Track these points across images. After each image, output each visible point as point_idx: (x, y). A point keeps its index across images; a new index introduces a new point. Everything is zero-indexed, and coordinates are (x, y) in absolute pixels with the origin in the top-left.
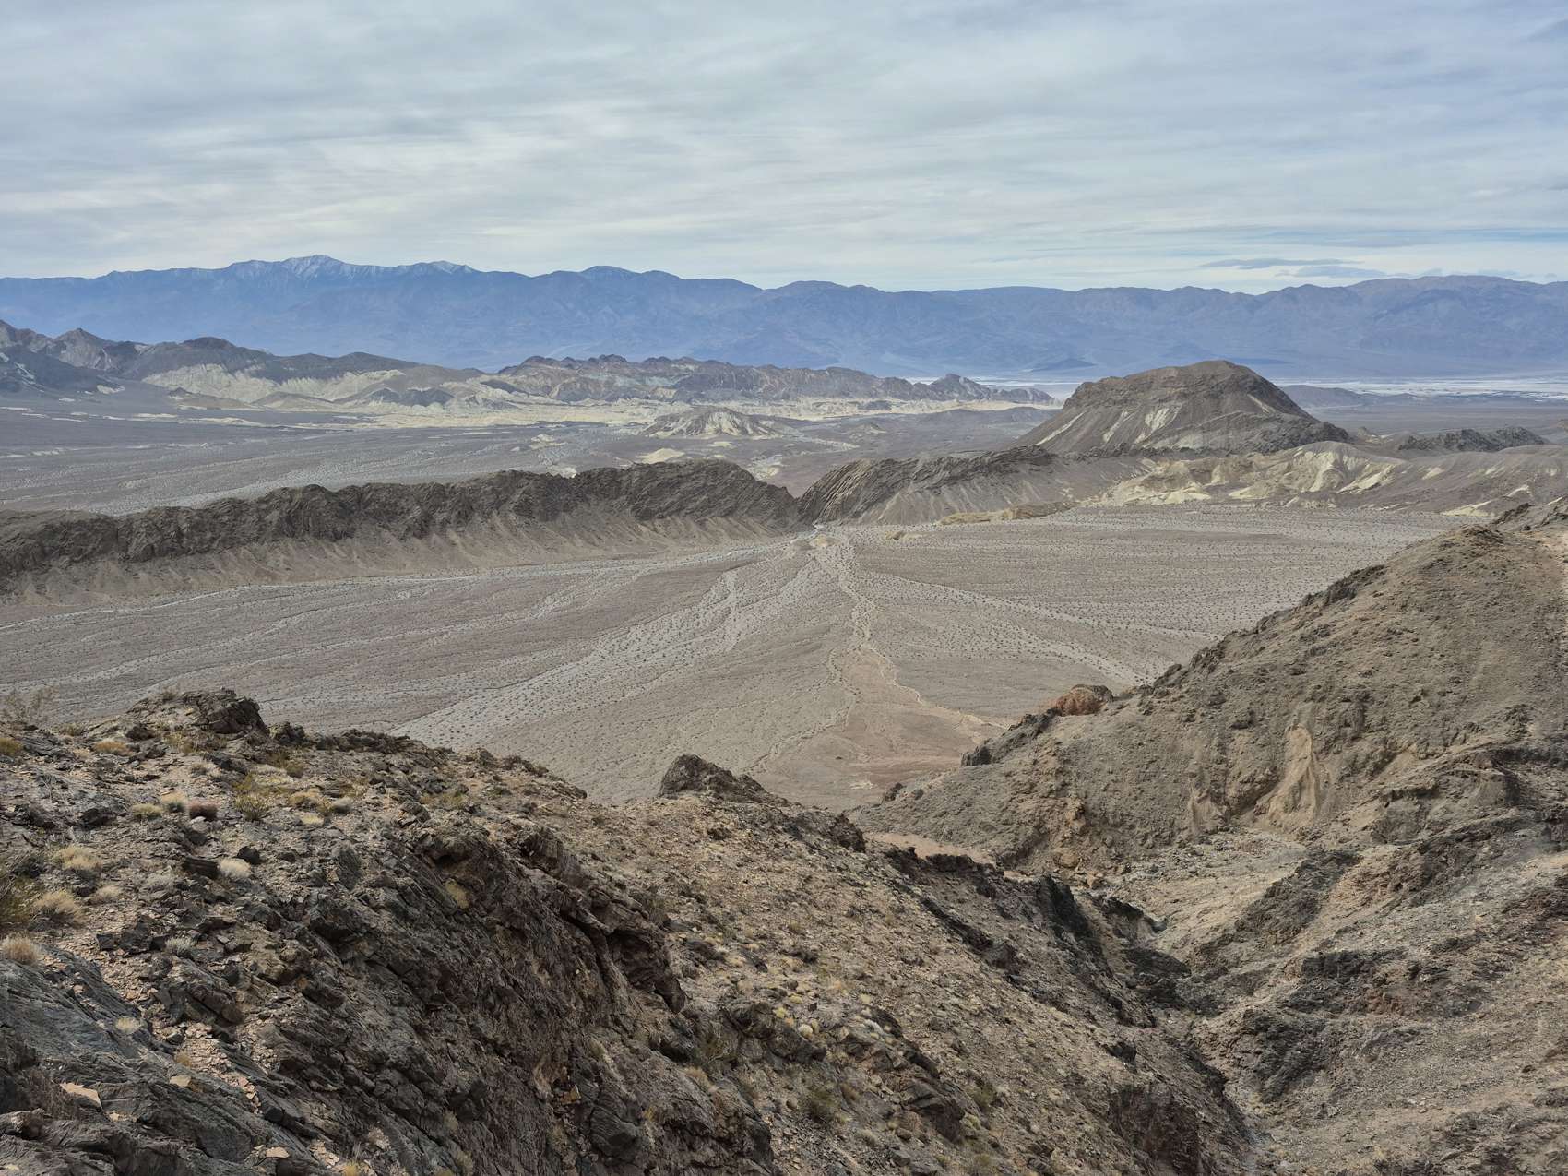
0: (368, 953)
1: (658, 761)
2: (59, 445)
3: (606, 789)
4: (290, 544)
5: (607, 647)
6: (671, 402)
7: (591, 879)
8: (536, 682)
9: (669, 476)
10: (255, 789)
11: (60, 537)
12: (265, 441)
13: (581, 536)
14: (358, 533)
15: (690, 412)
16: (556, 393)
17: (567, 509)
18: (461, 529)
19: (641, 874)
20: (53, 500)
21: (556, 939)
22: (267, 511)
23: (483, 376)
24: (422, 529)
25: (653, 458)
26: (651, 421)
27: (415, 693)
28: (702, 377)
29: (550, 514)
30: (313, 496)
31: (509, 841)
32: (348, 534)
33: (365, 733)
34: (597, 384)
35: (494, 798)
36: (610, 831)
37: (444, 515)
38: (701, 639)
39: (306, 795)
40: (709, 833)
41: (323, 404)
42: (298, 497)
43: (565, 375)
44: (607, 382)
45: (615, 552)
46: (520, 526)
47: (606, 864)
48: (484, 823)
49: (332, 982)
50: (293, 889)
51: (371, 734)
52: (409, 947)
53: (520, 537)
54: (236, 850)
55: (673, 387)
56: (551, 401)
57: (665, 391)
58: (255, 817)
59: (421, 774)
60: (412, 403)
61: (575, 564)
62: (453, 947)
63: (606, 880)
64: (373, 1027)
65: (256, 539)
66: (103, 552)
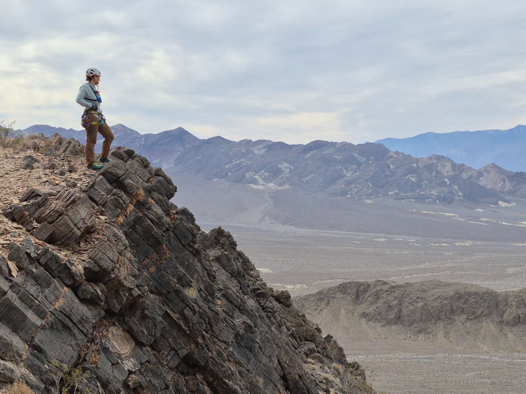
2: (469, 239)
11: (463, 301)
20: (462, 276)
66: (486, 315)
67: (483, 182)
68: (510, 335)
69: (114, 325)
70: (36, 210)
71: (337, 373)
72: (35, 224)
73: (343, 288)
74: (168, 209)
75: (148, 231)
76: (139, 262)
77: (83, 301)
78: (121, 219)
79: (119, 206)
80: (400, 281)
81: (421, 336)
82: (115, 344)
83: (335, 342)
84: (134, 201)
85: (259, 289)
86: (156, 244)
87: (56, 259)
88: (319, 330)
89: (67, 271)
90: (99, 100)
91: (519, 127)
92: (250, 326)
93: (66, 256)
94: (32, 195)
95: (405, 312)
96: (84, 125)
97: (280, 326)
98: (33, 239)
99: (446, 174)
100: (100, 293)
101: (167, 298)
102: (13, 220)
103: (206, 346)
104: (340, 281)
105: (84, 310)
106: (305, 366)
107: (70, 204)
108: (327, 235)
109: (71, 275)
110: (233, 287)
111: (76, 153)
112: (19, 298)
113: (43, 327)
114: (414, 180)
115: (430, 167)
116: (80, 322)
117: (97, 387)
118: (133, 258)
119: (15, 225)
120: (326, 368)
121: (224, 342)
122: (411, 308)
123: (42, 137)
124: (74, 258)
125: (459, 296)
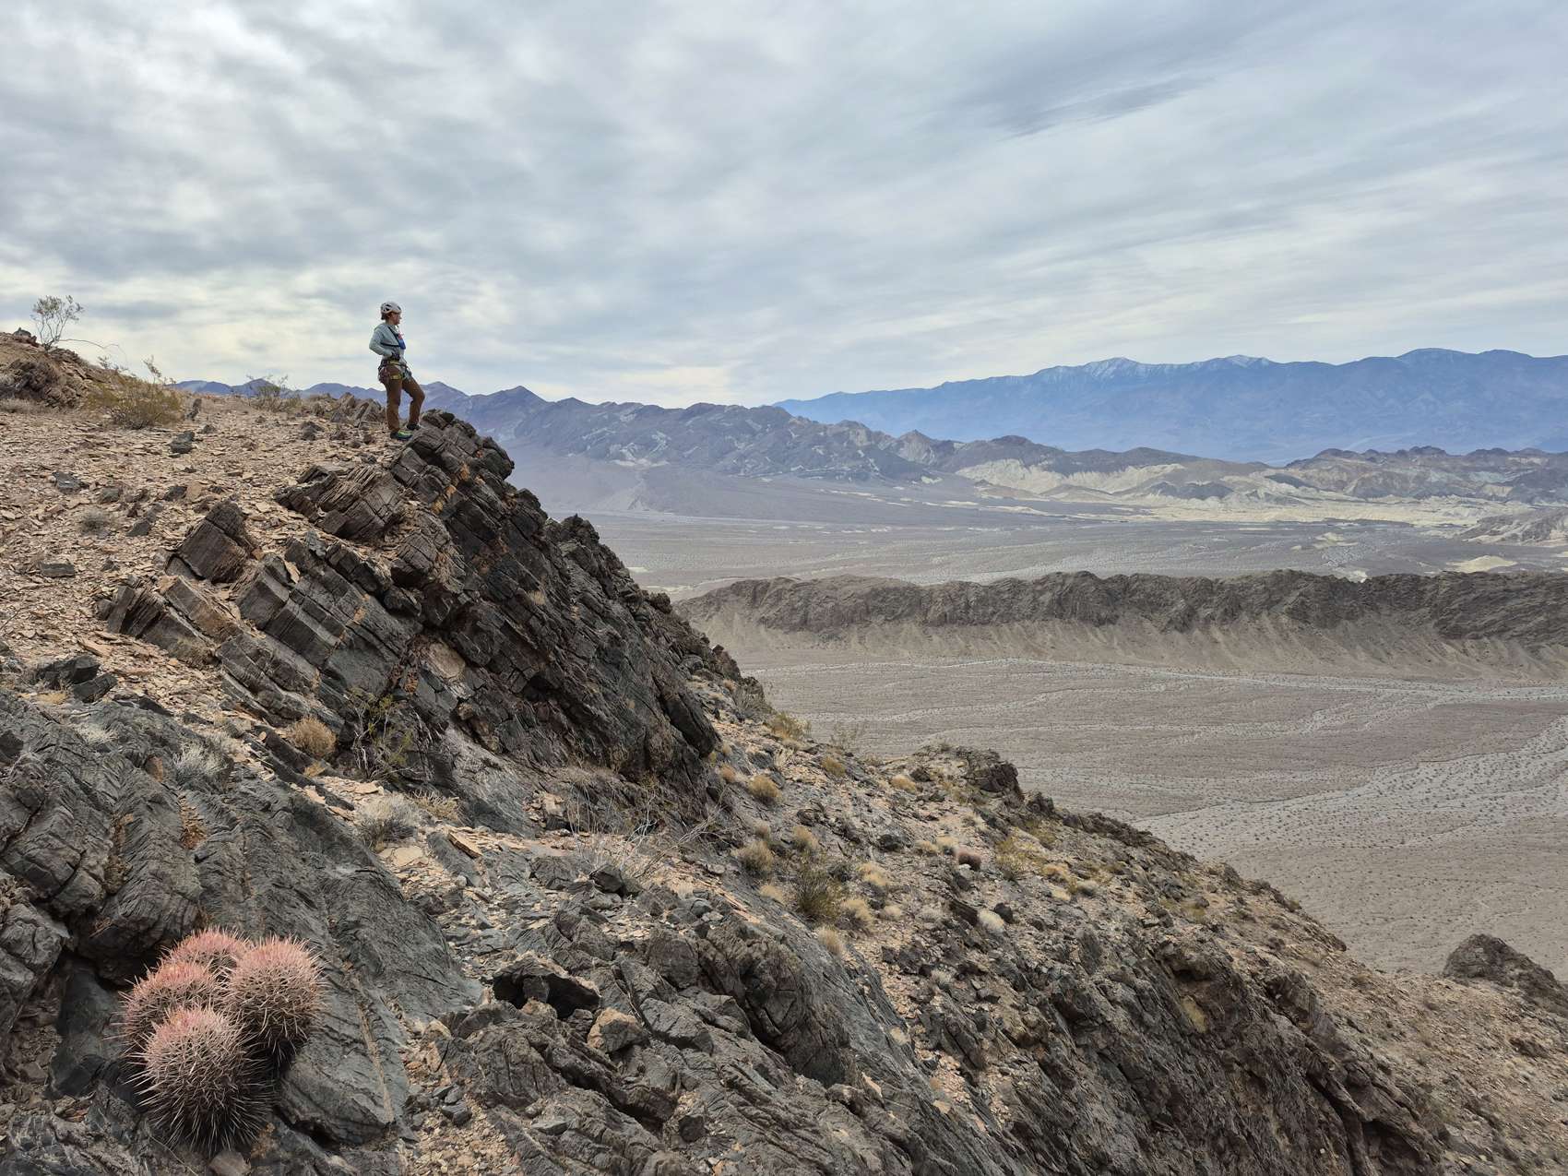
0: (1102, 1046)
1: (1444, 932)
2: (888, 524)
3: (1370, 946)
4: (1057, 624)
5: (1385, 781)
6: (1504, 501)
7: (1349, 1049)
8: (1294, 805)
9: (1490, 589)
10: (1013, 851)
11: (880, 599)
12: (1047, 528)
13: (1366, 649)
14: (1121, 620)
15: (1530, 513)
16: (1351, 489)
17: (1351, 616)
18: (1225, 627)
19: (1409, 1062)
20: (879, 569)
21: (1301, 1103)
22: (1041, 593)
23: (1269, 470)
24: (1184, 624)
25: (1470, 566)
26: (1472, 522)
27: (1160, 789)
28: (1551, 472)
29: (1330, 619)
30: (1085, 580)
31: (1253, 975)
32: (1112, 620)
33: (1109, 819)
34: (1405, 479)
35: (1236, 922)
36: (1372, 998)
37: (1209, 611)
38: (1521, 795)
39: (1058, 868)
40: (1513, 1042)
41: (1103, 495)
42: (1069, 582)
43: (1365, 470)
44: (1417, 477)
45: (1408, 671)
46: (1292, 631)
47: (1366, 1037)
48: (1227, 947)
49: (1065, 1062)
50: (1039, 956)
51: (1115, 822)
52: (1140, 1053)
53: (1291, 643)
54: (993, 904)
55: (1508, 484)
56: (1345, 497)
57: (1496, 489)
58: (1012, 878)
59: (1161, 875)
60: (1189, 497)
61: (1354, 680)
62: (1185, 1070)
63: (1367, 1057)
64: (1099, 1123)
65: (1029, 617)
66: (909, 615)
67: (904, 453)
68: (936, 638)
69: (436, 641)
70: (321, 494)
71: (729, 691)
72: (321, 513)
73: (737, 589)
74: (503, 491)
75: (477, 519)
76: (466, 560)
77: (392, 612)
78: (439, 505)
79: (436, 488)
80: (805, 577)
81: (831, 643)
82: (439, 665)
83: (726, 654)
84: (457, 481)
85: (629, 592)
86: (489, 536)
87: (352, 558)
88: (706, 641)
89: (367, 573)
90: (402, 346)
91: (946, 384)
92: (616, 637)
93: (365, 553)
94: (315, 473)
95: (811, 616)
96: (382, 379)
97: (657, 638)
98: (318, 533)
99: (859, 445)
100: (415, 601)
101: (506, 606)
102: (290, 508)
103: (560, 664)
104: (733, 581)
105: (394, 624)
106: (689, 684)
107: (368, 485)
108: (715, 523)
109: (374, 579)
110: (594, 589)
111: (374, 418)
112: (304, 610)
113: (338, 647)
114: (821, 452)
115: (840, 436)
116: (389, 638)
117: (416, 720)
118: (457, 555)
119: (293, 514)
120: (715, 686)
121: (584, 658)
122: (819, 609)
123: (329, 399)
124: (377, 556)
125: (875, 593)
